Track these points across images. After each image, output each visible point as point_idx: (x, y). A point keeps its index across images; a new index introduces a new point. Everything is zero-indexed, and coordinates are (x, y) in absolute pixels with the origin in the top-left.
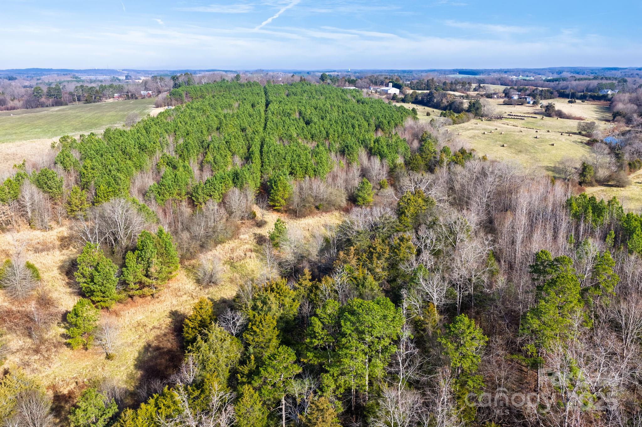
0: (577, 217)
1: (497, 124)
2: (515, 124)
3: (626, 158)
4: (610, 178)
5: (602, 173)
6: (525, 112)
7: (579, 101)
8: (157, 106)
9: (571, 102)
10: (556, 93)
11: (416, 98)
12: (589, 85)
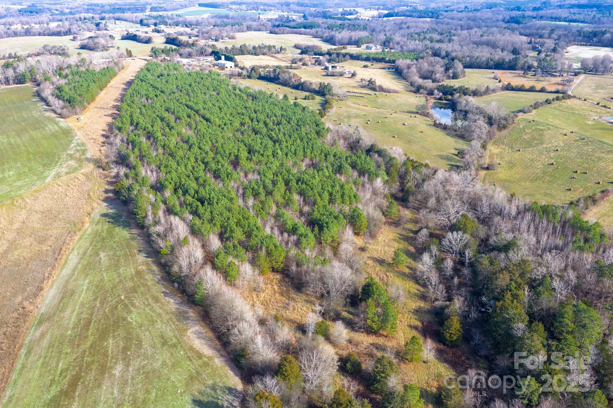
6: (356, 86)
7: (368, 63)
8: (61, 116)
9: (365, 66)
10: (348, 57)
11: (260, 75)
12: (351, 38)
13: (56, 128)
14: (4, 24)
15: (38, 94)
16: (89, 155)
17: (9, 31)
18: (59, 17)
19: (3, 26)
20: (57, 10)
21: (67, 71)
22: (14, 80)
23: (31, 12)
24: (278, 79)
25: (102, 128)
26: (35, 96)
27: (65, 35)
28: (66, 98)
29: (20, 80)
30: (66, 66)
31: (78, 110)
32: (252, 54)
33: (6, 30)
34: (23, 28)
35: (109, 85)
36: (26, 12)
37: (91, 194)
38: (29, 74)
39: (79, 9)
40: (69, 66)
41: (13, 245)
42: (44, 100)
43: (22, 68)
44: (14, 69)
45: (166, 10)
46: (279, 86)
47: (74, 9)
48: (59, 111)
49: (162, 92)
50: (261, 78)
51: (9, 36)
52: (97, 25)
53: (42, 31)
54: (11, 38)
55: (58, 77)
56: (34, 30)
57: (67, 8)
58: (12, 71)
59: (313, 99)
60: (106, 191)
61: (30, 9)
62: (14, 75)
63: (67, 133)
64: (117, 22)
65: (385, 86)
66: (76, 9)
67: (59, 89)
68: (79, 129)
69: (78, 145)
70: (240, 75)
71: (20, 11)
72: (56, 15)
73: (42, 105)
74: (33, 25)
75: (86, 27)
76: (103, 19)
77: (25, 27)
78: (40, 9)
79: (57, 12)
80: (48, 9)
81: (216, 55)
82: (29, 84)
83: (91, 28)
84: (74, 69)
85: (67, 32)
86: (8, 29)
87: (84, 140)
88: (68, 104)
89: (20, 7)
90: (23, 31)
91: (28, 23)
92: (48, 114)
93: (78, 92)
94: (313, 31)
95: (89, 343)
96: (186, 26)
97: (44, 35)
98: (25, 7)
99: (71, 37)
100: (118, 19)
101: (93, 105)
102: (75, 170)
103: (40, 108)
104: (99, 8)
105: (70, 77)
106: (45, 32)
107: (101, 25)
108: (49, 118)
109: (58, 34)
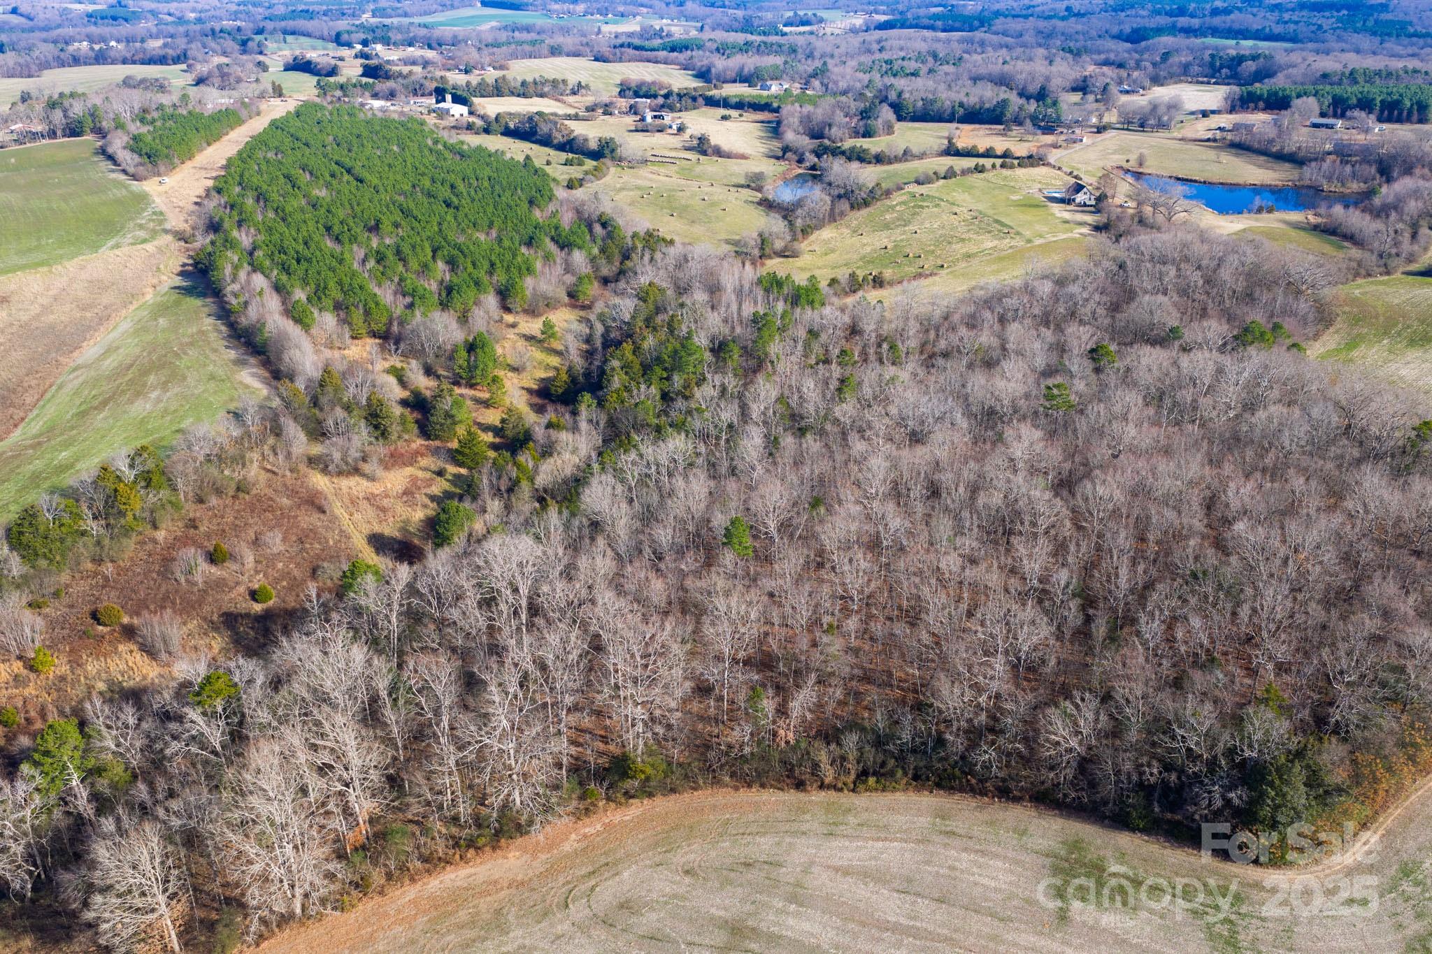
0: (767, 291)
1: (644, 172)
2: (668, 173)
3: (799, 223)
4: (786, 248)
5: (779, 245)
6: (672, 146)
7: (734, 113)
8: (135, 177)
9: (724, 118)
10: (700, 100)
11: (507, 127)
12: (742, 69)
13: (124, 192)
14: (55, 42)
15: (104, 152)
16: (168, 226)
17: (62, 55)
18: (171, 29)
19: (51, 46)
20: (170, 14)
21: (155, 115)
22: (64, 130)
23: (114, 18)
24: (535, 133)
25: (197, 193)
26: (97, 153)
27: (175, 63)
28: (144, 151)
29: (74, 131)
30: (154, 107)
31: (162, 169)
32: (519, 96)
33: (57, 53)
34: (92, 49)
35: (226, 138)
36: (102, 18)
37: (162, 266)
38: (90, 120)
39: (218, 13)
40: (160, 107)
41: (46, 309)
42: (111, 158)
43: (77, 109)
44: (65, 111)
45: (406, 15)
46: (534, 146)
47: (207, 11)
48: (131, 170)
49: (307, 145)
50: (508, 133)
51: (62, 64)
52: (244, 43)
53: (128, 55)
54: (67, 69)
55: (138, 123)
56: (112, 54)
57: (193, 10)
58: (61, 115)
59: (579, 165)
60: (184, 265)
61: (112, 12)
62: (64, 121)
63: (143, 198)
64: (289, 38)
65: (725, 147)
66: (212, 13)
67: (136, 138)
68: (160, 195)
69: (154, 213)
70: (469, 127)
71: (90, 16)
72: (166, 24)
73: (107, 165)
74: (113, 43)
75: (217, 48)
76: (260, 31)
77: (97, 47)
78: (134, 12)
79: (170, 19)
80: (152, 12)
81: (440, 93)
82: (89, 138)
83: (229, 50)
84: (169, 111)
85: (179, 57)
86: (62, 50)
87: (164, 208)
88: (147, 160)
89: (91, 8)
90: (92, 54)
91: (103, 39)
92: (113, 176)
93: (166, 142)
94: (682, 57)
95: (127, 379)
96: (430, 47)
97: (134, 62)
98: (104, 7)
99: (184, 66)
100: (293, 33)
101: (189, 164)
102: (144, 241)
103: (104, 169)
104: (260, 10)
105: (159, 124)
106: (136, 58)
107: (250, 44)
108: (114, 180)
109: (162, 60)
